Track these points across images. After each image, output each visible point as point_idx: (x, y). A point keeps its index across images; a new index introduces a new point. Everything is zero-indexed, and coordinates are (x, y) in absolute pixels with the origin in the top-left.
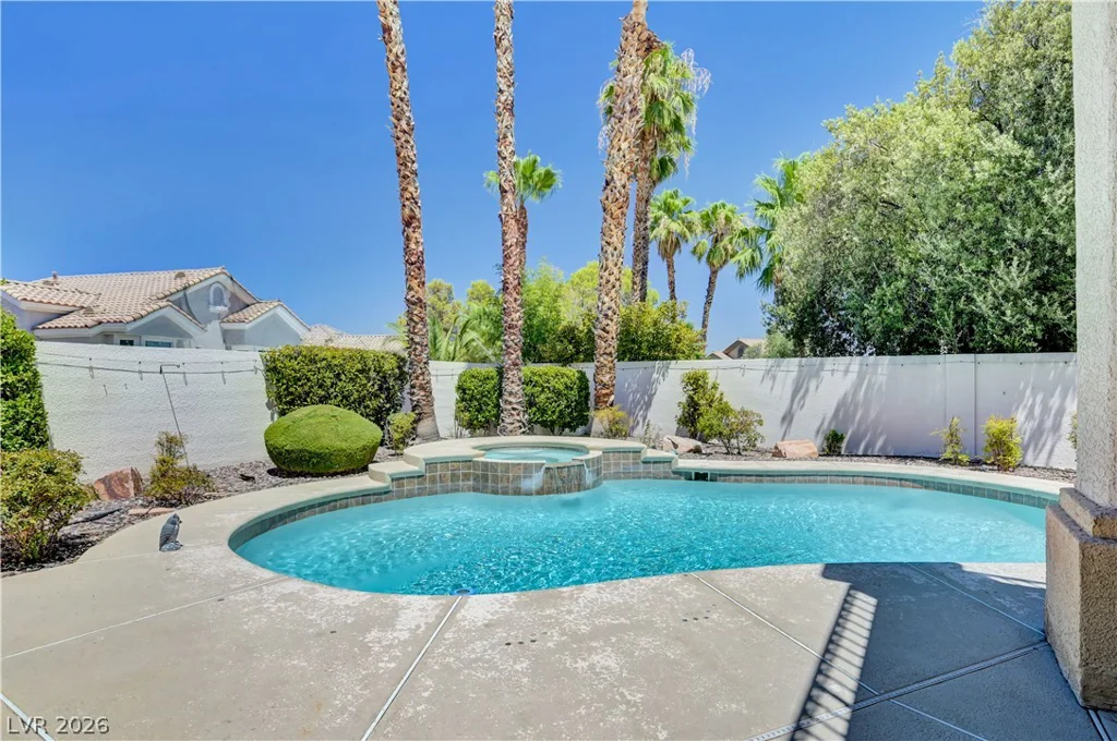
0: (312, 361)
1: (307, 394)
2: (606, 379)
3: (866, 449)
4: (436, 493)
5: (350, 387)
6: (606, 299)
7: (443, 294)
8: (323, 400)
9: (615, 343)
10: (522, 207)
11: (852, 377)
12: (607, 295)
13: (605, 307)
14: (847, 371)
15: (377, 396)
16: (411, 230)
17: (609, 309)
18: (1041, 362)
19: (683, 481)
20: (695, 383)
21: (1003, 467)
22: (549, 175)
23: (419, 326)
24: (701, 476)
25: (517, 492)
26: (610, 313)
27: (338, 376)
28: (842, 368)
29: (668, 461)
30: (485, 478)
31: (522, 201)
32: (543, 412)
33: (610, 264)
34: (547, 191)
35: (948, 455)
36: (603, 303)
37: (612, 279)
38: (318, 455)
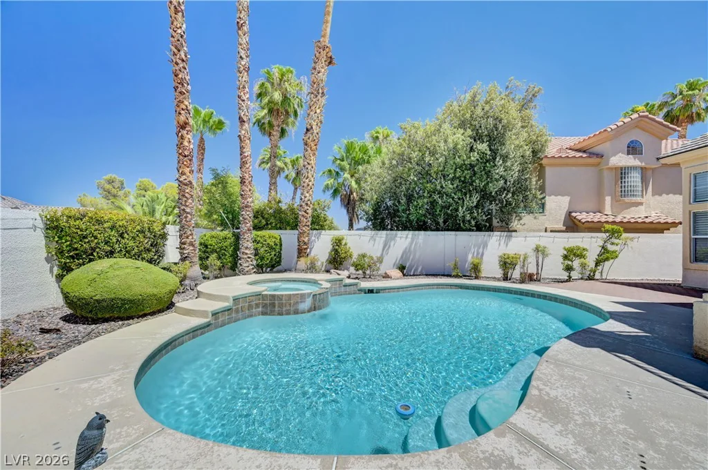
0: (99, 222)
1: (93, 249)
2: (306, 240)
3: (414, 272)
4: (239, 320)
5: (131, 243)
6: (307, 195)
7: (117, 184)
8: (111, 254)
9: (310, 219)
10: (202, 138)
11: (409, 240)
12: (308, 192)
13: (306, 199)
14: (407, 238)
15: (149, 250)
16: (185, 132)
17: (309, 200)
18: (476, 236)
19: (363, 294)
20: (338, 242)
21: (477, 278)
22: (220, 123)
23: (190, 201)
24: (371, 291)
25: (296, 312)
26: (309, 203)
27: (122, 236)
28: (405, 236)
29: (356, 285)
30: (273, 305)
31: (202, 135)
32: (262, 258)
33: (310, 176)
34: (218, 131)
35: (453, 274)
36: (305, 197)
37: (310, 183)
38: (131, 301)
